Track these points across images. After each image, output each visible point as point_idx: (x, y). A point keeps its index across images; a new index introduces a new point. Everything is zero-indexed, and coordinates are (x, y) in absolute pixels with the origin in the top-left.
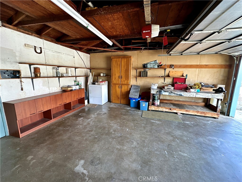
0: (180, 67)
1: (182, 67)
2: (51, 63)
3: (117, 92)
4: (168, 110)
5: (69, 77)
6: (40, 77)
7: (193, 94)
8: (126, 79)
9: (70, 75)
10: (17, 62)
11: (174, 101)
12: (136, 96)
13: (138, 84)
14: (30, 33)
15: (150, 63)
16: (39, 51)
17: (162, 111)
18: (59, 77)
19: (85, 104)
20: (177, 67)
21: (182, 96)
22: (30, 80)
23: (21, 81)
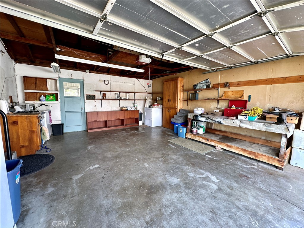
0: (239, 84)
1: (240, 85)
2: (114, 90)
3: (167, 116)
4: (205, 140)
5: (127, 100)
6: (105, 99)
7: (236, 122)
8: (173, 103)
9: (128, 99)
10: (94, 91)
11: (229, 133)
12: (177, 121)
13: (189, 108)
14: (102, 73)
15: (201, 83)
16: (107, 83)
17: (202, 143)
18: (119, 100)
19: (138, 123)
20: (234, 86)
21: (221, 123)
22: (100, 101)
23: (95, 101)
